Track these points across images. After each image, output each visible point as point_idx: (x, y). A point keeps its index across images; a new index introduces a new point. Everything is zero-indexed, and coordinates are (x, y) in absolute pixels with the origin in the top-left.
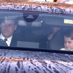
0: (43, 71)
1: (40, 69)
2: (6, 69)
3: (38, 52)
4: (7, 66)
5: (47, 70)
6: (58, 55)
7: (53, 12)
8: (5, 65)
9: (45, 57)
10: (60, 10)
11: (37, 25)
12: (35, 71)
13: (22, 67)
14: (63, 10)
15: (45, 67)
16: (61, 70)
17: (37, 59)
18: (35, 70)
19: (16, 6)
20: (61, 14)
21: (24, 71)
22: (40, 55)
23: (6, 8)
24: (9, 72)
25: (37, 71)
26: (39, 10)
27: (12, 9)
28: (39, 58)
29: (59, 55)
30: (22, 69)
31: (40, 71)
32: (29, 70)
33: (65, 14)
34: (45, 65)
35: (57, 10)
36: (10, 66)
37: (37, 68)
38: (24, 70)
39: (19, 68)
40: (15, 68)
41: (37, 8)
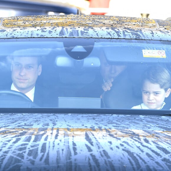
0: (138, 149)
1: (131, 146)
2: (69, 148)
3: (110, 115)
4: (68, 143)
5: (143, 146)
6: (149, 120)
7: (119, 38)
8: (64, 142)
9: (127, 123)
10: (132, 33)
11: (92, 64)
12: (123, 150)
13: (97, 145)
14: (137, 31)
15: (139, 142)
16: (169, 145)
17: (117, 128)
18: (123, 148)
19: (45, 30)
20: (136, 39)
21: (104, 151)
22: (117, 121)
23: (28, 34)
24: (76, 153)
25: (125, 149)
26: (92, 35)
27: (39, 36)
28: (118, 125)
29: (151, 118)
30: (99, 148)
31: (132, 148)
32: (111, 149)
33: (144, 39)
34: (136, 138)
35: (126, 33)
36: (75, 142)
37: (124, 144)
38: (103, 148)
39: (92, 145)
40: (85, 145)
41: (86, 30)
